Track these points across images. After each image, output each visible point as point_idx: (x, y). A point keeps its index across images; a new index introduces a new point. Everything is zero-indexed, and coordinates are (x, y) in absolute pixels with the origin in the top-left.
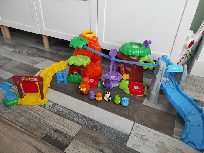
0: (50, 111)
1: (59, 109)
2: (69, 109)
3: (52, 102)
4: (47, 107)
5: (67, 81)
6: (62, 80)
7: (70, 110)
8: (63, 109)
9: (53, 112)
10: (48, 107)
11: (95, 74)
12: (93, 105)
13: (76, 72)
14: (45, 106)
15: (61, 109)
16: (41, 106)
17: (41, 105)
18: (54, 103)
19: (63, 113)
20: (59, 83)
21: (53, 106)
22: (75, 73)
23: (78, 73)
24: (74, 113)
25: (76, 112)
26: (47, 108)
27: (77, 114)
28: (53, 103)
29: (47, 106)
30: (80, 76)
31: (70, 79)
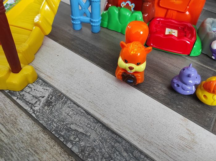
0: (36, 121)
1: (69, 120)
2: (104, 126)
3: (50, 86)
4: (27, 103)
5: (99, 24)
6: (87, 19)
7: (108, 129)
8: (84, 120)
9: (44, 129)
10: (32, 106)
11: (184, 13)
12: (191, 118)
13: (129, 2)
14: (22, 98)
15: (77, 118)
16: (10, 94)
17: (10, 92)
18: (55, 90)
19: (82, 144)
20: (78, 28)
21: (48, 103)
22: (123, 4)
23: (132, 6)
24: (126, 150)
25: (131, 145)
26: (27, 108)
27: (136, 153)
28: (50, 90)
29: (28, 97)
30: (139, 15)
31: (109, 22)
